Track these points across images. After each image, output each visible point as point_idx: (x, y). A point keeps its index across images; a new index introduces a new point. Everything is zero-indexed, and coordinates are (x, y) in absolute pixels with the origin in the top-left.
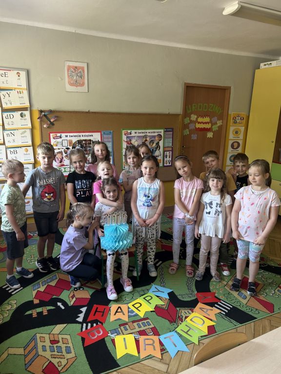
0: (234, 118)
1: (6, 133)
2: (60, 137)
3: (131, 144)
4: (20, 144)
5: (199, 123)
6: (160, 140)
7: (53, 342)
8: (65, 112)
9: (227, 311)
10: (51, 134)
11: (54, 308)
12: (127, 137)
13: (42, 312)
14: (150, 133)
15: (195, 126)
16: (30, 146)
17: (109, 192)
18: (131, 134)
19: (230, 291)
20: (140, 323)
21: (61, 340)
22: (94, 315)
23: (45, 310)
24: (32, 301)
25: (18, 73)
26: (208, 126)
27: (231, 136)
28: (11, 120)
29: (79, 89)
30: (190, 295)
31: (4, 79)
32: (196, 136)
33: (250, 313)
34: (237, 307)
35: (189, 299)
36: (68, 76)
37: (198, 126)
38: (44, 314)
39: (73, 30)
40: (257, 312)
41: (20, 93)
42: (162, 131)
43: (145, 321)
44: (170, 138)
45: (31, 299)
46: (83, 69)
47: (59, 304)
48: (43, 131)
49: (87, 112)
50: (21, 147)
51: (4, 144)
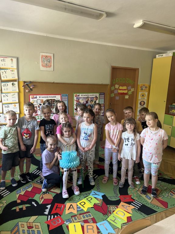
0: (141, 87)
1: (3, 95)
2: (36, 98)
3: (79, 102)
4: (11, 102)
5: (120, 90)
6: (97, 100)
7: (30, 227)
8: (39, 83)
9: (139, 207)
10: (30, 96)
11: (30, 205)
12: (77, 98)
13: (22, 208)
14: (91, 95)
15: (118, 92)
16: (17, 103)
17: (66, 132)
18: (79, 96)
19: (141, 194)
20: (85, 215)
21: (34, 226)
22: (56, 210)
23: (24, 207)
24: (16, 201)
25: (11, 59)
26: (125, 92)
27: (140, 98)
28: (7, 87)
29: (48, 69)
30: (116, 197)
31: (3, 63)
32: (119, 97)
33: (153, 209)
34: (145, 204)
35: (115, 200)
36: (42, 62)
37: (119, 91)
38: (24, 209)
39: (45, 35)
40: (157, 208)
41: (13, 71)
42: (98, 94)
43: (88, 214)
44: (103, 99)
45: (15, 200)
46: (51, 57)
47: (33, 203)
48: (25, 94)
49: (52, 83)
50: (11, 104)
51: (1, 101)
